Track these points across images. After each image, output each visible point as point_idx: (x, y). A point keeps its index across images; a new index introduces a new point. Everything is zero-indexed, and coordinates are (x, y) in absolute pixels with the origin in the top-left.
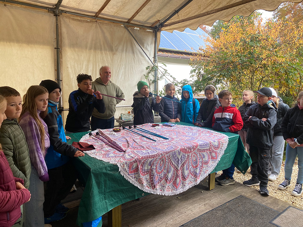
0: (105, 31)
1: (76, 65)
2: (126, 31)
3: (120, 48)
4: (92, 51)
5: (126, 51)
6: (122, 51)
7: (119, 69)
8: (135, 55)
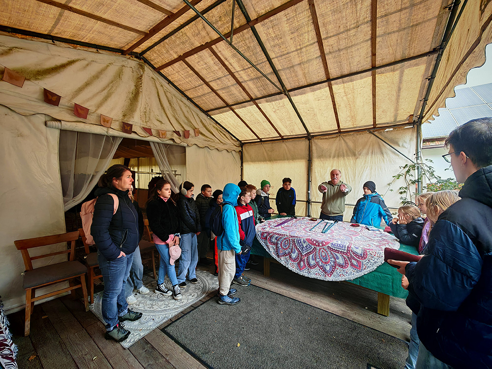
0: (348, 141)
1: (322, 171)
2: (373, 135)
3: (365, 151)
4: (336, 158)
5: (372, 154)
6: (367, 154)
7: (363, 171)
8: (385, 155)
